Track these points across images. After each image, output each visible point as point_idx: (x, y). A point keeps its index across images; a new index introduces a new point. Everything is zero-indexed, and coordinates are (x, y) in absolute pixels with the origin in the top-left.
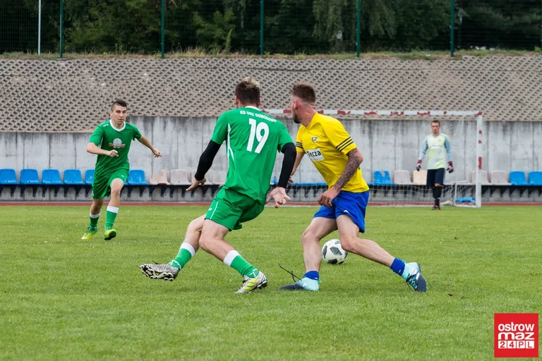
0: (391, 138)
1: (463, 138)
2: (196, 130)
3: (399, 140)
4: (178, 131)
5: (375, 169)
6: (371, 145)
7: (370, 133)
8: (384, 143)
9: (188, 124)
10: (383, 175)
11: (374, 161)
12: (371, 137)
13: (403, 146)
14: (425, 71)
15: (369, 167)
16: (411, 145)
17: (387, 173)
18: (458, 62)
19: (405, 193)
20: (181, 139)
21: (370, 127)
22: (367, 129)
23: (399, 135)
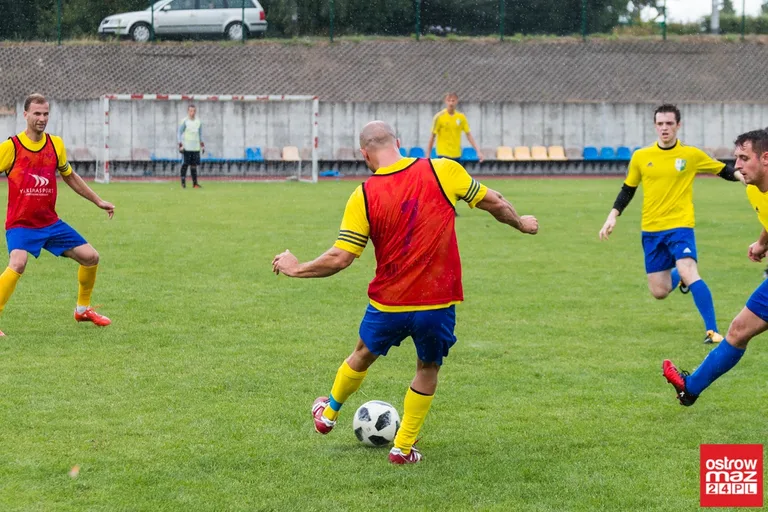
0: (262, 118)
1: (329, 118)
2: (79, 111)
3: (271, 119)
4: (62, 113)
5: (248, 146)
6: (244, 125)
7: (243, 113)
8: (257, 123)
9: (71, 105)
10: (255, 151)
11: (247, 139)
12: (244, 117)
13: (274, 125)
14: (304, 56)
15: (242, 144)
16: (282, 125)
17: (258, 150)
18: (336, 48)
19: (277, 167)
20: (65, 120)
21: (244, 108)
22: (240, 111)
23: (270, 114)
